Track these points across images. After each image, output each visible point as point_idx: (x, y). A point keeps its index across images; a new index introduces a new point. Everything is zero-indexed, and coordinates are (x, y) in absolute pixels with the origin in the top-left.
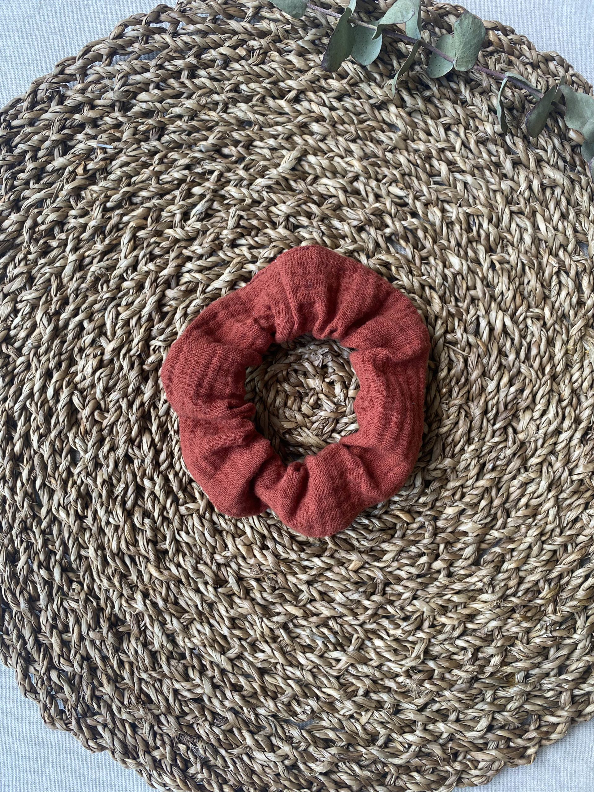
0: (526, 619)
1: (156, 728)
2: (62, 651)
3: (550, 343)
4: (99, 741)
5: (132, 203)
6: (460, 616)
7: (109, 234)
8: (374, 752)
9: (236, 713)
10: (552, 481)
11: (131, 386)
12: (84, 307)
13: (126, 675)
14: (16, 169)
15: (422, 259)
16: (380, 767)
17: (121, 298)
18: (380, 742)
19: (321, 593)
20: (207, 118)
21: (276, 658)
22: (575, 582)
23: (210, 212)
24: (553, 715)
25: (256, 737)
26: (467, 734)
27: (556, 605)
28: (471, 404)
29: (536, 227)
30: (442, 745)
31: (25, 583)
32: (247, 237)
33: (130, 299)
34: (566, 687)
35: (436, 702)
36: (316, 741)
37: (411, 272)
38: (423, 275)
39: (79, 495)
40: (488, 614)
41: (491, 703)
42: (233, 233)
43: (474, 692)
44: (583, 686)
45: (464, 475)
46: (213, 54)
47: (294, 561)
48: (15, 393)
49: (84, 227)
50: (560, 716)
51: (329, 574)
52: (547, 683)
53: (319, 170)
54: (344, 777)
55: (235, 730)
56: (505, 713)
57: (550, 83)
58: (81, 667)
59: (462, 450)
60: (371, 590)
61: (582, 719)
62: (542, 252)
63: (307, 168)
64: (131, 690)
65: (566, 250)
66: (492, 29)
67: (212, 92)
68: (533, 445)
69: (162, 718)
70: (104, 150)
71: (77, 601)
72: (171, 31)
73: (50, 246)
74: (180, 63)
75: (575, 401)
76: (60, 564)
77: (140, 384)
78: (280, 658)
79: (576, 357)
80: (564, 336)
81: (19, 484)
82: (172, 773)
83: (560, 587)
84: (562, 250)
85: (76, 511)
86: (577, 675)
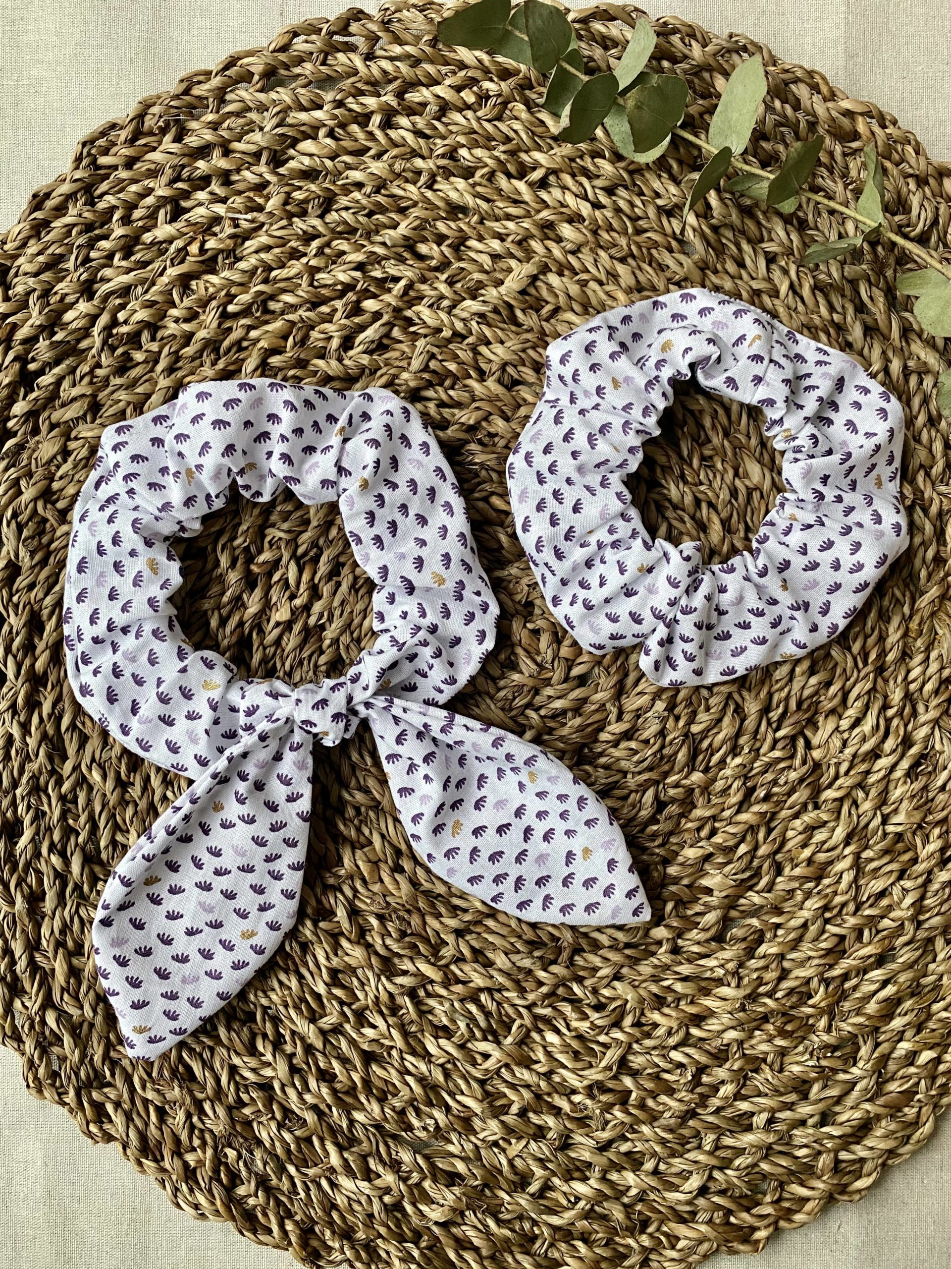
0: (782, 1033)
1: (195, 1119)
2: (68, 983)
3: (883, 616)
5: (266, 311)
6: (682, 1015)
7: (226, 354)
8: (523, 1202)
9: (320, 1114)
10: (854, 829)
11: (228, 594)
14: (97, 232)
15: (703, 458)
16: (527, 1226)
18: (534, 1188)
19: (473, 949)
20: (400, 192)
21: (392, 1039)
22: (867, 988)
23: (385, 341)
24: (802, 1184)
25: (346, 1155)
26: (667, 1195)
27: (831, 1020)
28: (745, 693)
30: (625, 1206)
31: (26, 871)
32: (439, 389)
34: (829, 1146)
35: (627, 1140)
36: (435, 1174)
37: (683, 477)
38: (701, 484)
40: (726, 1019)
41: (711, 1153)
42: (416, 378)
43: (686, 1132)
44: (857, 1148)
45: (720, 800)
46: (424, 94)
47: (440, 895)
48: (48, 578)
49: (188, 338)
50: (813, 1189)
51: (490, 923)
52: (800, 1136)
53: (562, 299)
54: (471, 1233)
55: (315, 1139)
56: (729, 1172)
57: (941, 212)
58: (94, 1011)
59: (722, 763)
60: (552, 957)
61: (846, 1198)
63: (545, 293)
64: (166, 1056)
65: (928, 474)
66: (862, 114)
67: (414, 153)
68: (832, 771)
69: (207, 1106)
70: (235, 223)
72: (365, 51)
73: (131, 359)
74: (371, 102)
75: (907, 710)
76: (83, 849)
77: (242, 592)
78: (399, 1041)
79: (919, 643)
80: (906, 609)
81: (35, 719)
82: (210, 1191)
83: (843, 991)
84: (922, 473)
85: (118, 774)
86: (848, 1130)
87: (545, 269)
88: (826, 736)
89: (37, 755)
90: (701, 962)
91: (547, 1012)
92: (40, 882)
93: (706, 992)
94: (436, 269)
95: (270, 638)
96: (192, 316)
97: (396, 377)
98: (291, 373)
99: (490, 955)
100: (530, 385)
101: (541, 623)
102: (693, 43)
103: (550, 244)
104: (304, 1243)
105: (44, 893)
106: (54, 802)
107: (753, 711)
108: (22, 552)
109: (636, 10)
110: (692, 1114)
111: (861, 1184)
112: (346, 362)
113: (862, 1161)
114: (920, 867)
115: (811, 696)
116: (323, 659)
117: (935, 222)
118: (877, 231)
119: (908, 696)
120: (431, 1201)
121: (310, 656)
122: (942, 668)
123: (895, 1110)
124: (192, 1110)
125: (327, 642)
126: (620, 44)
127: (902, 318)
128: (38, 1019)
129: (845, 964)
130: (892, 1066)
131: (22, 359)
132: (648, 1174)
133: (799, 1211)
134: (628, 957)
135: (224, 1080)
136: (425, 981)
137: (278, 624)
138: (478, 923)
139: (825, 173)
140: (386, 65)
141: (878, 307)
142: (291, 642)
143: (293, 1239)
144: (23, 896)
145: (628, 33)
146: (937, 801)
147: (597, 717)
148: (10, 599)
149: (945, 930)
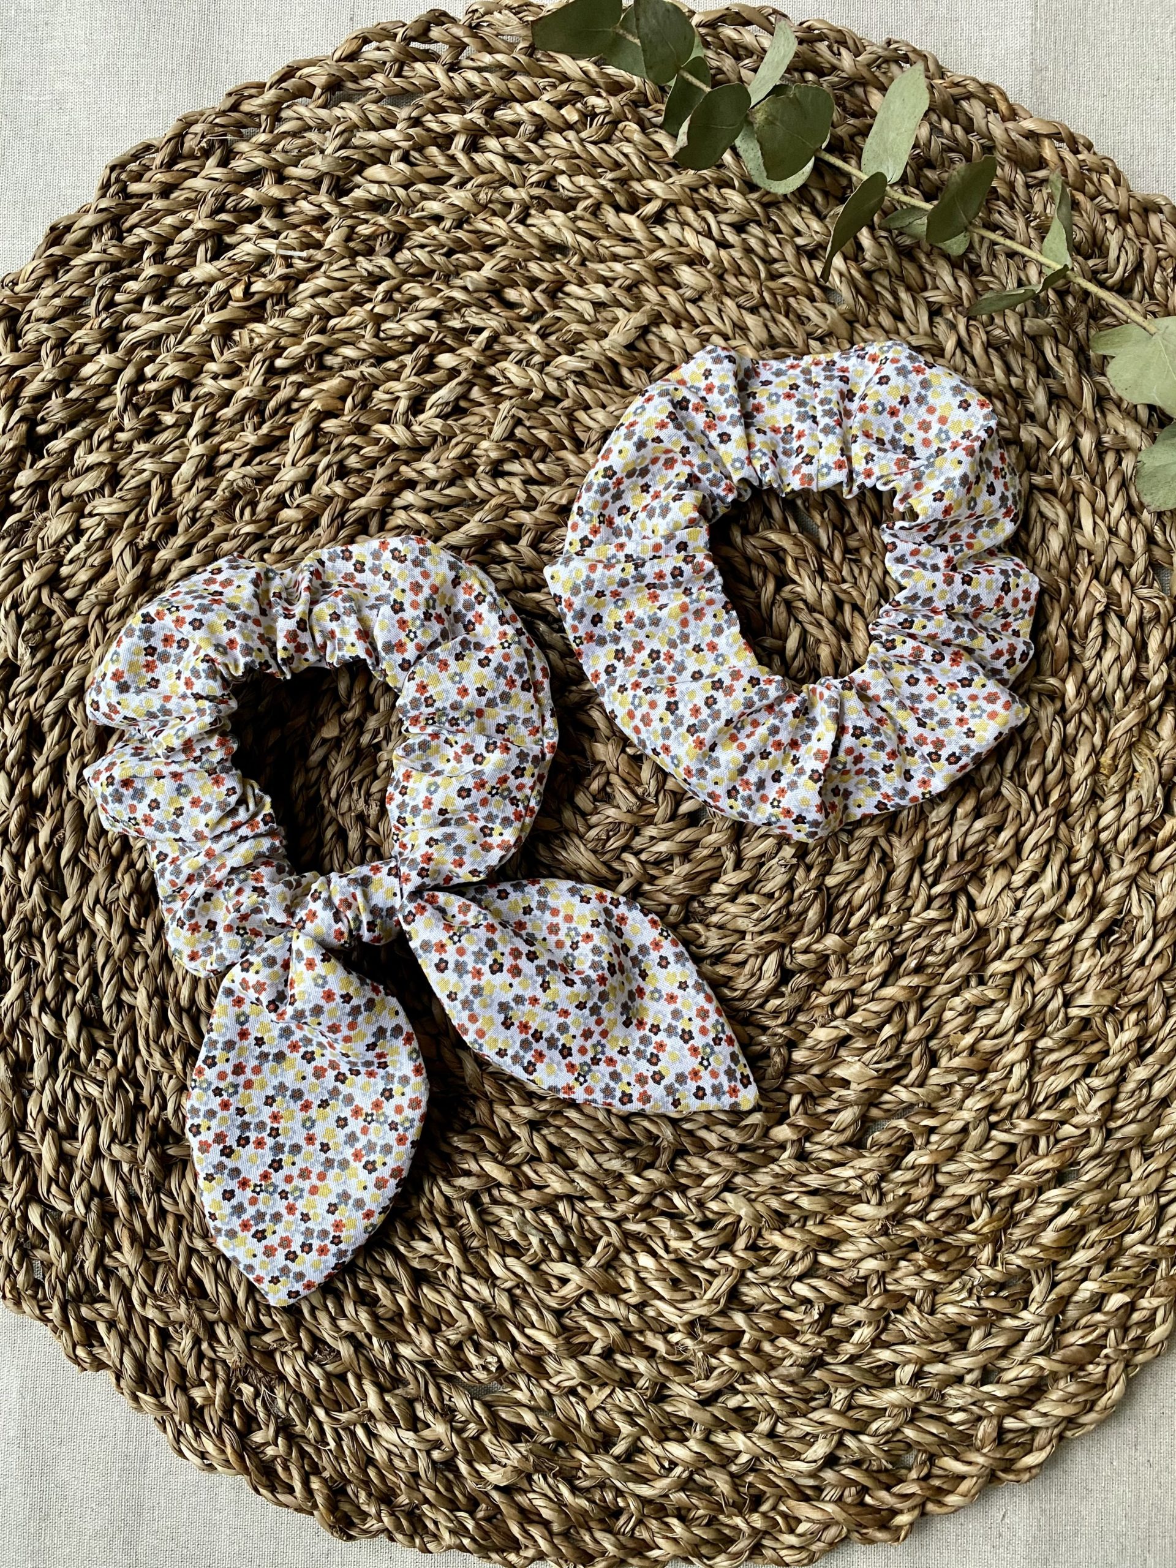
0: (934, 1264)
1: (205, 1346)
2: (57, 1171)
3: (1068, 746)
4: (97, 1350)
5: (322, 366)
6: (807, 1237)
7: (272, 416)
8: (605, 1466)
9: (358, 1346)
10: (1028, 1011)
12: (202, 543)
13: (166, 1237)
14: (123, 271)
15: (846, 550)
16: (609, 1496)
17: (274, 537)
18: (619, 1449)
19: (550, 1146)
20: (486, 227)
21: (448, 1255)
22: (1043, 1212)
23: (463, 404)
24: (957, 1458)
25: (387, 1398)
26: (786, 1464)
27: (997, 1250)
28: (894, 839)
29: (1074, 522)
30: (732, 1475)
31: (12, 1033)
32: (525, 461)
33: (289, 544)
34: (992, 1409)
35: (737, 1392)
36: (497, 1425)
37: (821, 572)
38: (844, 581)
39: (136, 889)
40: (864, 1244)
42: (499, 448)
43: (811, 1385)
44: (1027, 1414)
45: (860, 971)
46: (518, 111)
48: (50, 680)
49: (227, 397)
50: (970, 1463)
51: (572, 1114)
52: (956, 1396)
53: (678, 355)
54: (539, 1502)
55: (350, 1377)
56: (863, 1438)
57: (1146, 255)
58: (87, 1207)
59: (864, 924)
60: (648, 1159)
61: (1011, 1477)
62: (1079, 569)
63: (657, 348)
64: (171, 1266)
65: (1126, 574)
66: (1049, 136)
67: (504, 181)
68: (1002, 938)
69: (220, 1331)
70: (288, 261)
71: (100, 1084)
72: (448, 60)
73: (160, 422)
74: (454, 120)
75: (1097, 865)
76: (81, 1010)
78: (457, 1260)
79: (1113, 780)
80: (1097, 740)
81: (30, 850)
82: (219, 1436)
83: (1012, 1216)
84: (1119, 573)
85: (126, 918)
86: (1015, 1391)
87: (657, 319)
88: (994, 894)
89: (30, 893)
90: (833, 1172)
91: (641, 1228)
92: (28, 1047)
93: (841, 1211)
94: (528, 319)
95: (313, 760)
96: (233, 372)
97: (474, 446)
98: (348, 440)
99: (572, 1154)
102: (843, 51)
103: (665, 290)
104: (333, 1506)
105: (33, 1061)
106: (48, 951)
107: (903, 860)
108: (22, 649)
109: (775, 12)
110: (817, 1362)
111: (1030, 1460)
112: (416, 428)
113: (1034, 1430)
114: (1112, 1061)
115: (977, 845)
116: (377, 786)
117: (1139, 267)
118: (1062, 274)
119: (1097, 847)
120: (489, 1460)
121: (361, 782)
122: (1141, 814)
123: (1076, 1367)
124: (201, 1334)
125: (382, 765)
126: (756, 54)
127: (1096, 383)
128: (18, 1214)
129: (1015, 1181)
130: (1072, 1312)
131: (31, 420)
132: (761, 1436)
133: (952, 1492)
134: (742, 1161)
135: (241, 1298)
136: (490, 1183)
137: (324, 742)
138: (558, 1114)
139: (1004, 208)
140: (473, 77)
141: (1066, 370)
142: (338, 764)
143: (319, 1500)
144: (7, 1063)
145: (766, 41)
146: (1133, 979)
147: (710, 864)
148: (6, 706)
149: (1143, 1142)
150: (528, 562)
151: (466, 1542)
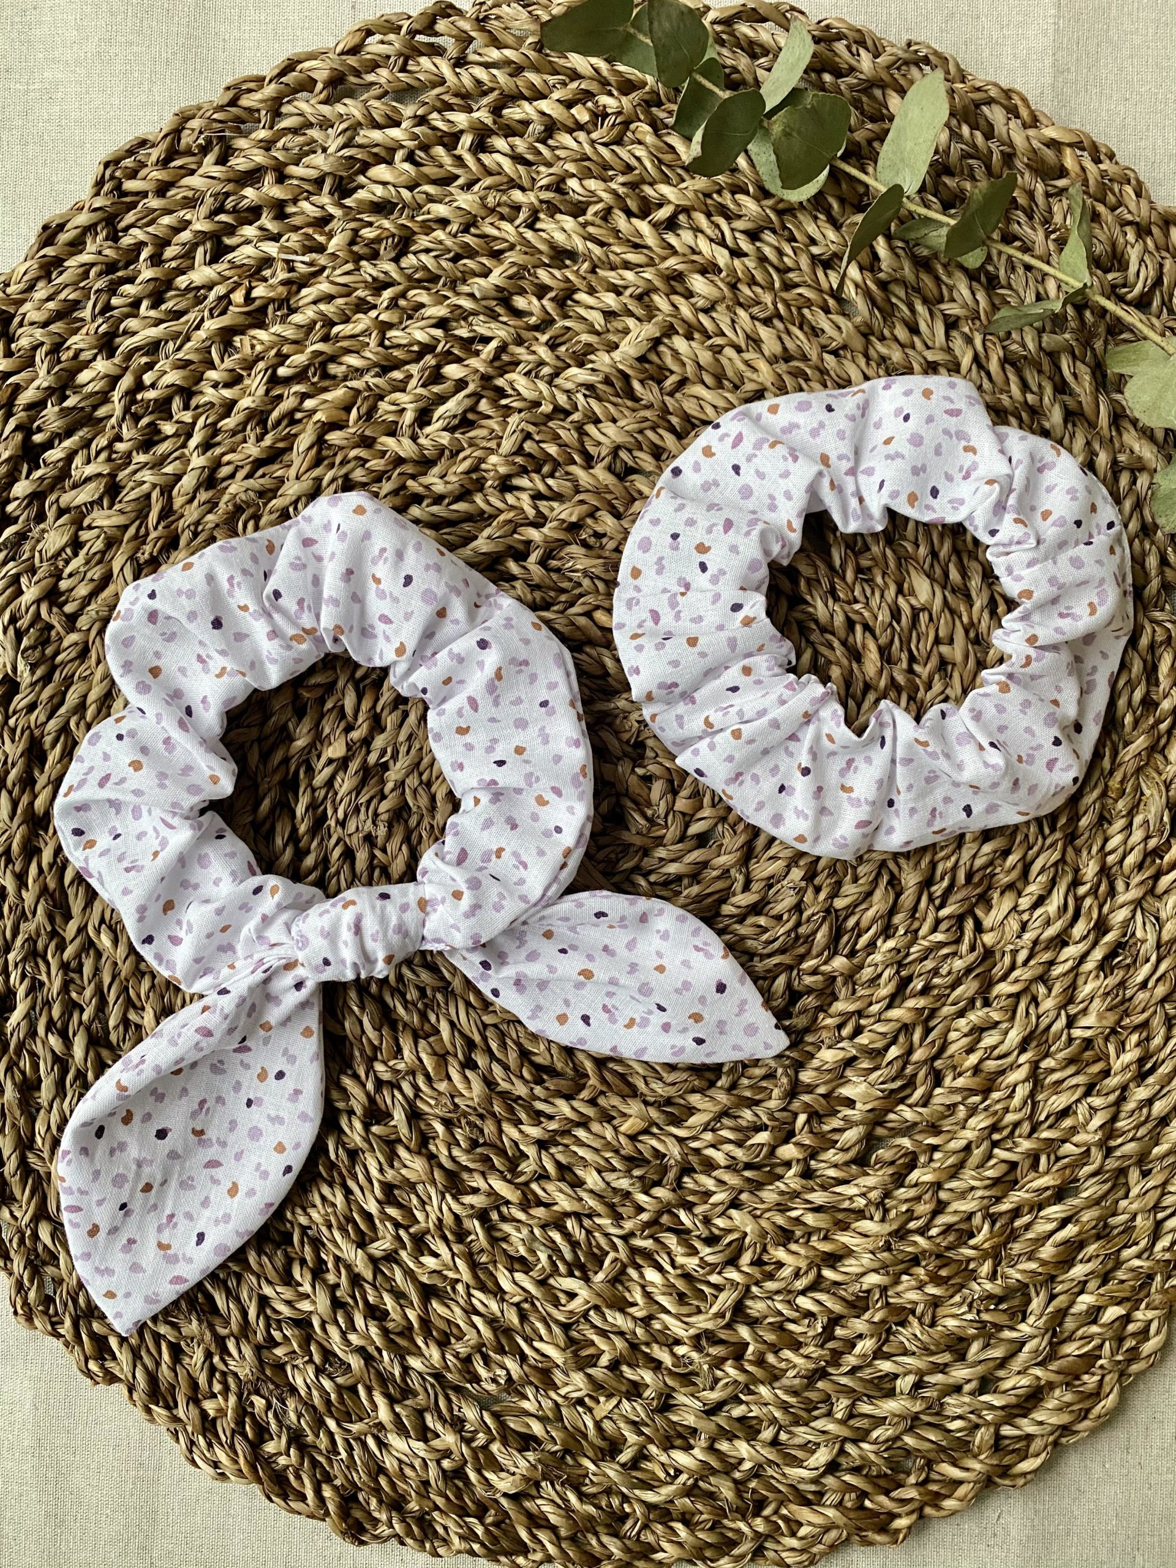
87: (669, 331)
88: (1000, 917)
89: (34, 913)
90: (838, 1189)
91: (648, 1244)
92: (35, 1067)
93: (844, 1227)
94: (536, 328)
95: (319, 779)
96: (234, 380)
97: (482, 460)
98: (353, 453)
99: (580, 1172)
100: (648, 474)
101: (653, 768)
102: (862, 51)
103: (676, 299)
104: (345, 1514)
105: (40, 1081)
106: (53, 971)
107: (912, 883)
108: (21, 665)
109: (793, 9)
111: (1025, 1466)
112: (422, 441)
113: (1029, 1438)
114: (1113, 1081)
115: (984, 867)
116: (384, 806)
117: (1158, 282)
118: (1081, 292)
119: (1104, 871)
120: (499, 1468)
121: (369, 802)
122: (1148, 837)
123: (1071, 1377)
124: (213, 1349)
125: (390, 785)
126: (771, 52)
127: (1113, 401)
128: (29, 1232)
129: (1016, 1197)
130: (1069, 1324)
131: (28, 430)
132: (765, 1444)
133: (949, 1496)
134: (748, 1180)
135: (252, 1313)
136: (500, 1203)
137: (330, 761)
138: (567, 1133)
139: (1023, 218)
140: (480, 73)
141: (1083, 387)
142: (345, 784)
143: (331, 1507)
144: (14, 1083)
145: (782, 39)
146: (1136, 1001)
147: (719, 885)
148: (6, 723)
149: (1142, 1160)
150: (536, 580)
151: (476, 1547)
